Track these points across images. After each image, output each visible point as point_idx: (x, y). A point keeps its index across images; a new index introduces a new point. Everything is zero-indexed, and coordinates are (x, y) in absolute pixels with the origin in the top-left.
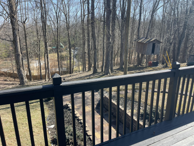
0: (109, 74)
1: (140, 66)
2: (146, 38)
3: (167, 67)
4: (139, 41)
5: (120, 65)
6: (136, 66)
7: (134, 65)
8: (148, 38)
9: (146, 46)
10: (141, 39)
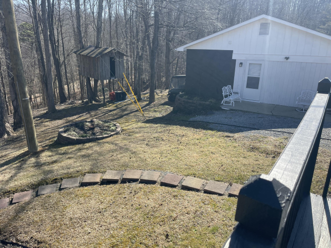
0: (6, 136)
1: (93, 102)
2: (97, 47)
3: (141, 99)
4: (82, 54)
5: (48, 106)
6: (87, 102)
7: (83, 102)
8: (101, 48)
9: (97, 63)
10: (87, 49)
